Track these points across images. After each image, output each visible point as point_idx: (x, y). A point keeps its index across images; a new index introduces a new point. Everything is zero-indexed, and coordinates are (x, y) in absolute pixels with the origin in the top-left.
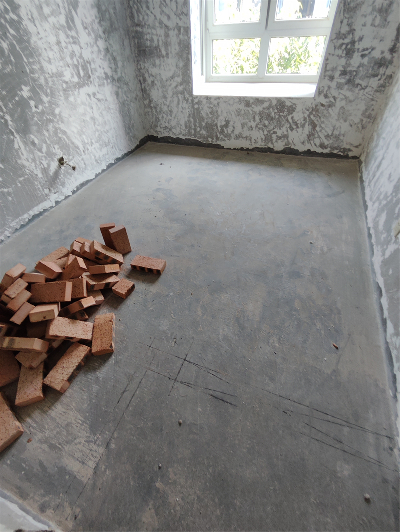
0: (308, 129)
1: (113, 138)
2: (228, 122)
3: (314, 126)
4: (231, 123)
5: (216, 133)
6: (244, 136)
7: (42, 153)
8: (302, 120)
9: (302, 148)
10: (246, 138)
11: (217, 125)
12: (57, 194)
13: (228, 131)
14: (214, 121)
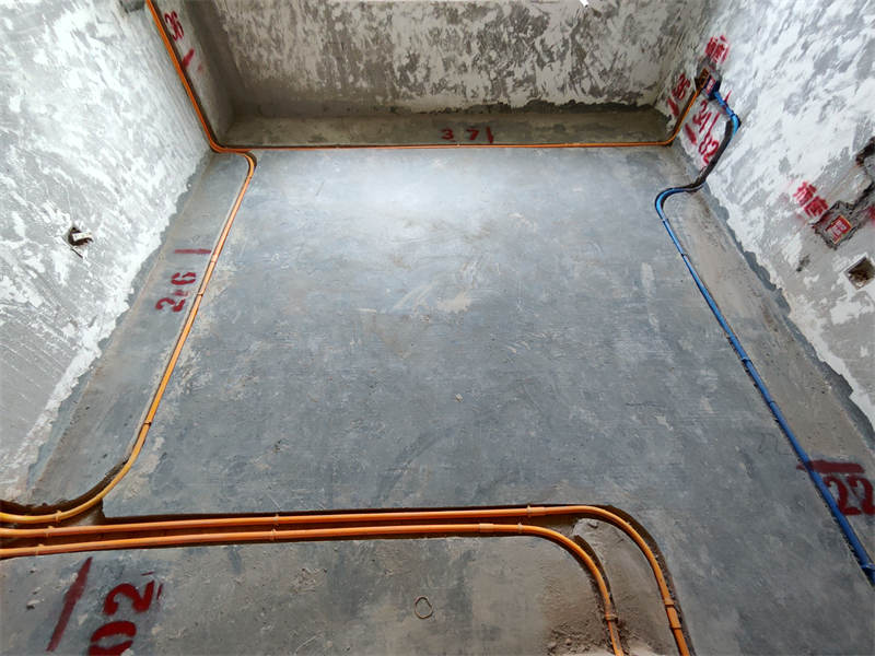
0: (570, 61)
1: (167, 131)
2: (414, 60)
3: (581, 55)
4: (422, 61)
5: (392, 84)
6: (450, 85)
7: (17, 238)
8: (561, 44)
9: (559, 99)
10: (455, 87)
11: (390, 65)
12: (95, 324)
13: (415, 76)
14: (384, 59)
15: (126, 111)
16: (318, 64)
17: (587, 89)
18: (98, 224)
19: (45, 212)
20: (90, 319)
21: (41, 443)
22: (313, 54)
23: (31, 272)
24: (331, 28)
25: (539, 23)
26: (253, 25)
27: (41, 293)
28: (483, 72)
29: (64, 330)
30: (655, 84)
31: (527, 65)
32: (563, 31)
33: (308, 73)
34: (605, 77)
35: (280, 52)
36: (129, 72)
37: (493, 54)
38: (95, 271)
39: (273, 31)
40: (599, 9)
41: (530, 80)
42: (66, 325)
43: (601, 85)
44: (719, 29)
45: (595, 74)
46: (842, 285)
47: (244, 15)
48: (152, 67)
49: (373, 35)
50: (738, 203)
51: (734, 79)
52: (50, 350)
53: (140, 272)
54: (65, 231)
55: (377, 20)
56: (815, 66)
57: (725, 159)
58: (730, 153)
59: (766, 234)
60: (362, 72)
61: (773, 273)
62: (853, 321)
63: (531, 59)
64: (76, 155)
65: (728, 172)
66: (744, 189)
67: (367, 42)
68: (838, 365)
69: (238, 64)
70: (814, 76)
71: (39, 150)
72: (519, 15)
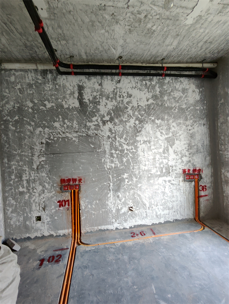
1: (177, 206)
7: (121, 202)
12: (119, 224)
15: (166, 197)
23: (118, 207)
27: (116, 211)
29: (113, 219)
36: (175, 191)
38: (129, 216)
48: (185, 193)
53: (139, 225)
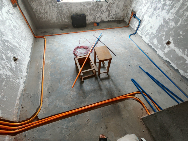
15: (18, 30)
16: (56, 17)
17: (111, 18)
18: (18, 55)
19: (8, 53)
20: (21, 77)
21: (18, 107)
22: (55, 15)
23: (8, 68)
24: (58, 9)
25: (101, 6)
26: (40, 9)
27: (11, 72)
28: (91, 16)
30: (123, 16)
31: (99, 14)
32: (106, 7)
33: (54, 19)
34: (114, 15)
35: (47, 14)
36: (17, 21)
37: (93, 12)
38: (20, 66)
39: (45, 10)
40: (112, 2)
41: (100, 17)
42: (17, 79)
43: (114, 17)
44: (134, 5)
45: (112, 15)
46: (165, 46)
47: (38, 7)
48: (21, 19)
49: (68, 10)
50: (144, 35)
51: (139, 13)
52: (15, 85)
53: (27, 66)
54: (13, 58)
55: (69, 7)
56: (154, 9)
57: (140, 28)
58: (140, 27)
59: (150, 40)
60: (66, 18)
61: (153, 46)
62: (168, 51)
63: (100, 13)
64: (11, 40)
65: (141, 30)
66: (144, 33)
67: (66, 12)
68: (167, 59)
69: (37, 18)
70: (154, 11)
71: (4, 39)
72: (97, 4)
